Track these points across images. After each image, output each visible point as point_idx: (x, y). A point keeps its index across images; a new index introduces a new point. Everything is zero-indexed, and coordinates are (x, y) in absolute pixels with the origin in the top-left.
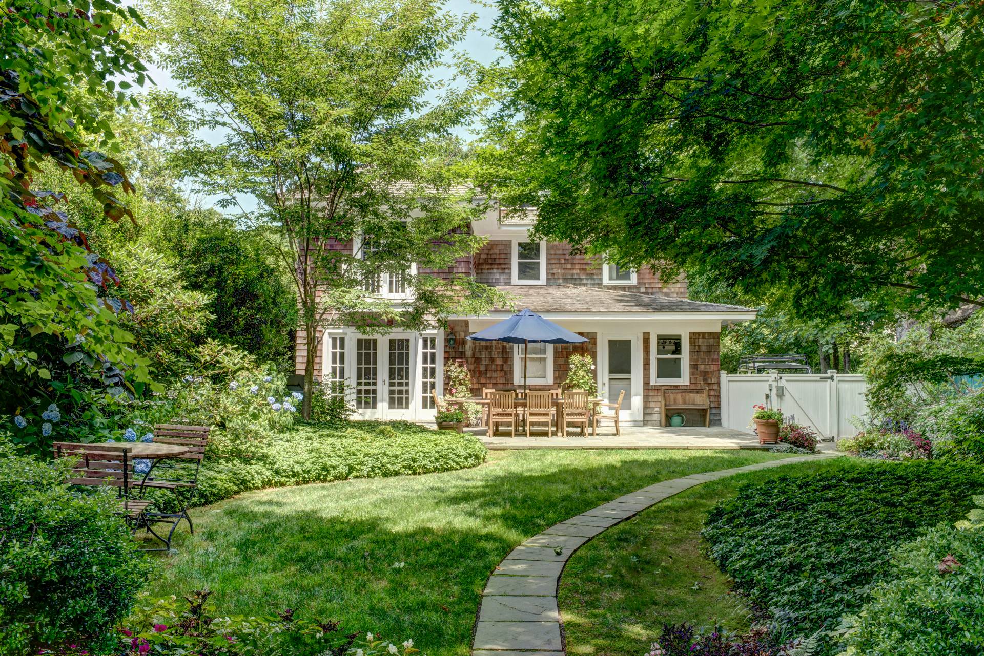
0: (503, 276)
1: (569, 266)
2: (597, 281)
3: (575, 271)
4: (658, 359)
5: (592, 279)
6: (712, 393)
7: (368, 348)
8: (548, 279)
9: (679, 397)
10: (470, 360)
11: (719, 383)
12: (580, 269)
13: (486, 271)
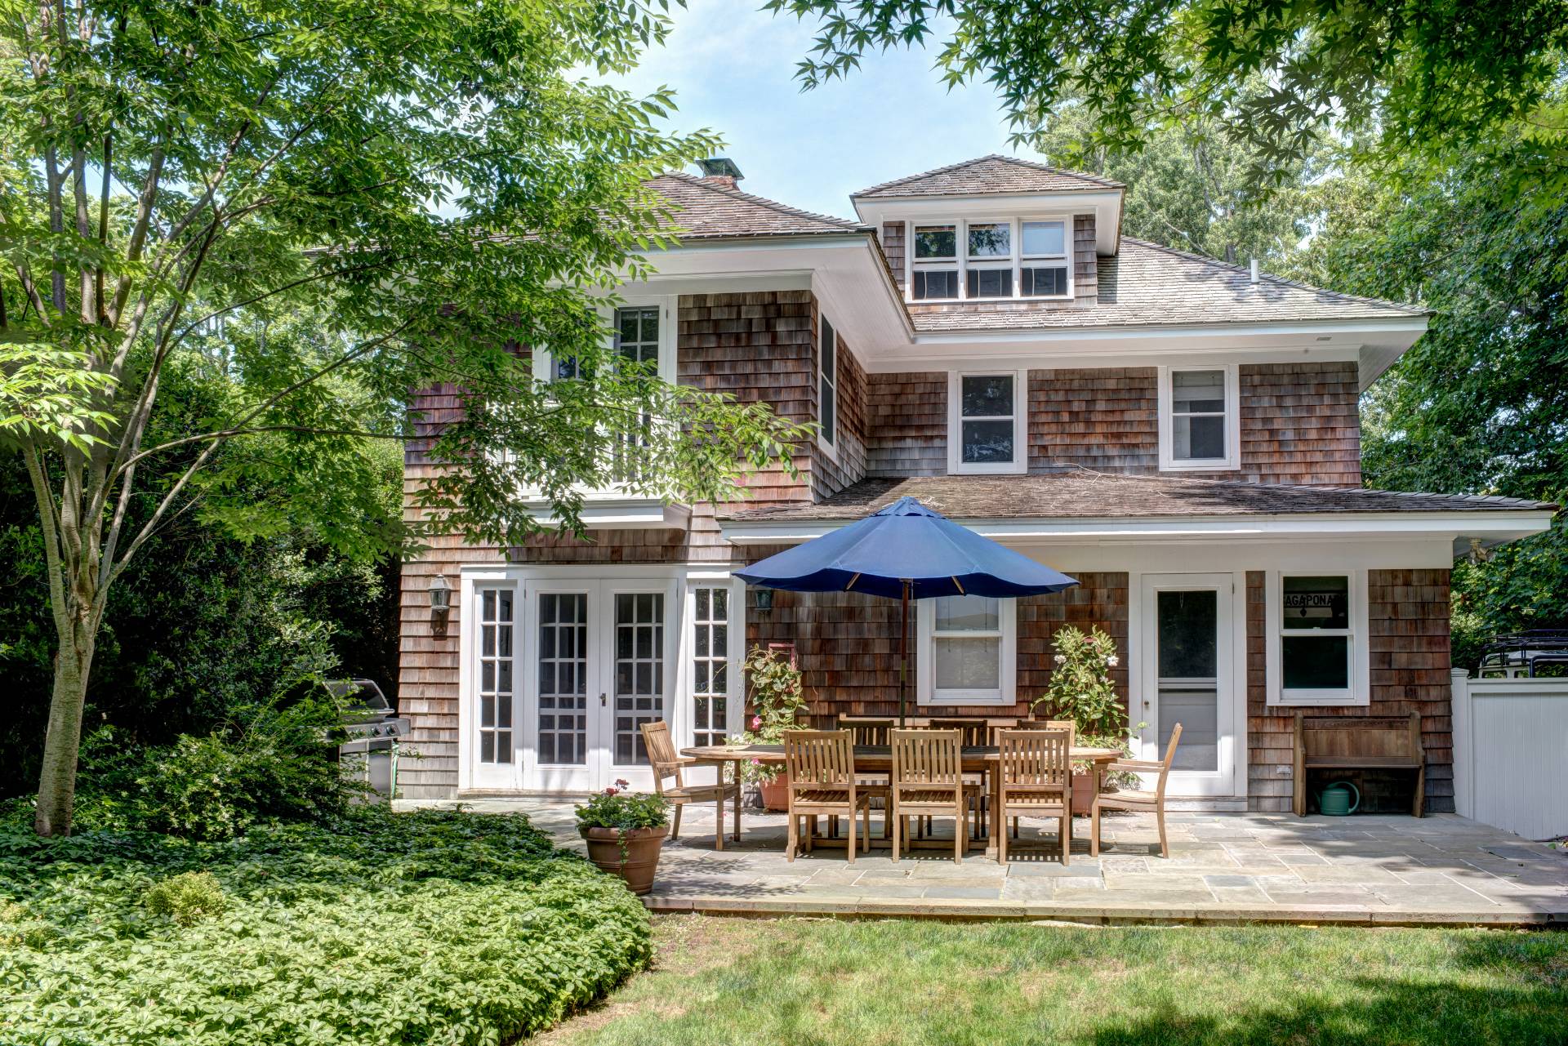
0: (929, 454)
1: (1080, 428)
2: (1146, 462)
3: (1093, 440)
4: (1287, 641)
5: (1134, 457)
6: (1430, 726)
7: (567, 616)
8: (1031, 459)
9: (1343, 737)
10: (809, 644)
11: (1447, 701)
12: (1105, 435)
13: (890, 445)
